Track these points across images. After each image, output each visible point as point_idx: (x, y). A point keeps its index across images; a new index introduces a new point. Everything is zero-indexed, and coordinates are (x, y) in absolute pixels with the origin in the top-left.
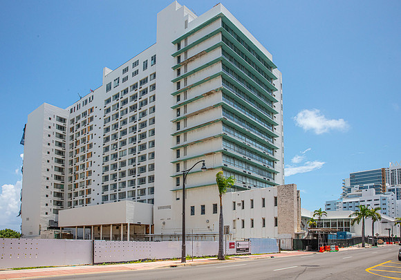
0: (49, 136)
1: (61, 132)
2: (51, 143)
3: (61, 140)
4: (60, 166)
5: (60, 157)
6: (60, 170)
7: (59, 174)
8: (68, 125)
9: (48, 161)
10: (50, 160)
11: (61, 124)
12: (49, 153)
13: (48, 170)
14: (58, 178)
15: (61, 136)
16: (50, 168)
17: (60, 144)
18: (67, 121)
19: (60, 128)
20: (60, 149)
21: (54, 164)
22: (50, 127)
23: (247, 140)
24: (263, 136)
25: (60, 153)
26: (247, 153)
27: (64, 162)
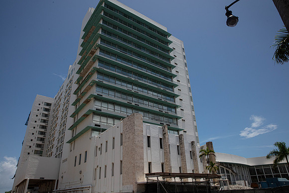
0: (37, 116)
1: (46, 113)
2: (37, 121)
3: (45, 118)
5: (43, 130)
6: (42, 140)
7: (40, 143)
8: (52, 108)
9: (33, 134)
10: (35, 133)
11: (48, 107)
12: (34, 128)
13: (32, 140)
14: (38, 146)
15: (46, 116)
16: (33, 138)
17: (44, 121)
18: (52, 105)
19: (46, 110)
20: (44, 124)
21: (37, 135)
22: (38, 110)
23: (134, 87)
24: (159, 85)
25: (43, 127)
26: (134, 99)
27: (46, 134)
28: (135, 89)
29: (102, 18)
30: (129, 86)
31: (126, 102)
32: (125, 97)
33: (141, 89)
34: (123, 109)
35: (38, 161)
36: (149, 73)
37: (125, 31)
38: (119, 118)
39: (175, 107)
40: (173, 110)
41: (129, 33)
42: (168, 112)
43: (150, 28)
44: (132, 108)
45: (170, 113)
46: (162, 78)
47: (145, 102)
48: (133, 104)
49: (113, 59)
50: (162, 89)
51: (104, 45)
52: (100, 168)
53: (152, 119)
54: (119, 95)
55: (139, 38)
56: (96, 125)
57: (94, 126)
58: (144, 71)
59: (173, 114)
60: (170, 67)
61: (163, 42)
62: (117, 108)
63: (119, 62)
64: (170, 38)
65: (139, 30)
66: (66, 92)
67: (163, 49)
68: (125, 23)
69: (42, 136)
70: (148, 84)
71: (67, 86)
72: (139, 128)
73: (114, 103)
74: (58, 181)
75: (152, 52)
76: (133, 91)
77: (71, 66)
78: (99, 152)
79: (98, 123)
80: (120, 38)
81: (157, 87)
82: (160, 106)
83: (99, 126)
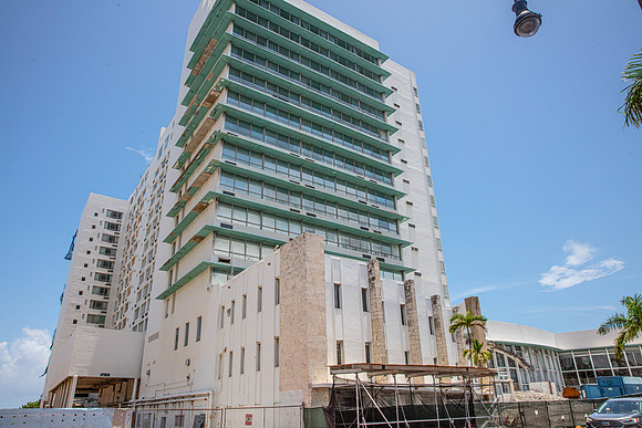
0: (91, 240)
1: (112, 233)
2: (92, 251)
3: (109, 245)
4: (104, 286)
5: (105, 271)
6: (104, 292)
7: (100, 298)
8: (124, 221)
9: (83, 279)
10: (87, 277)
11: (114, 221)
13: (81, 293)
14: (97, 305)
15: (111, 239)
16: (84, 289)
17: (108, 252)
18: (124, 217)
19: (112, 226)
20: (107, 258)
21: (93, 282)
22: (94, 227)
23: (305, 175)
24: (359, 170)
25: (105, 264)
26: (305, 202)
27: (112, 279)
28: (305, 180)
29: (233, 21)
30: (293, 172)
31: (286, 208)
32: (284, 196)
33: (321, 181)
34: (281, 224)
35: (95, 338)
36: (338, 144)
37: (284, 50)
38: (272, 244)
39: (396, 220)
40: (392, 226)
41: (294, 54)
42: (381, 230)
43: (341, 43)
44: (300, 221)
45: (385, 233)
46: (367, 154)
47: (330, 209)
48: (303, 212)
49: (257, 113)
50: (367, 179)
51: (238, 82)
52: (231, 353)
53: (345, 246)
54: (270, 193)
55: (316, 65)
56: (221, 260)
57: (216, 262)
58: (326, 139)
59: (392, 235)
60: (386, 131)
61: (369, 74)
62: (267, 221)
63: (271, 119)
64: (385, 66)
65: (315, 47)
66: (155, 187)
67: (370, 91)
68: (284, 32)
69: (103, 284)
70: (336, 168)
71: (157, 173)
72: (317, 267)
73: (260, 211)
74: (139, 380)
75: (345, 97)
76: (302, 184)
77: (163, 129)
78: (227, 319)
79: (226, 256)
80: (273, 64)
81: (355, 175)
82: (363, 218)
83: (228, 261)
